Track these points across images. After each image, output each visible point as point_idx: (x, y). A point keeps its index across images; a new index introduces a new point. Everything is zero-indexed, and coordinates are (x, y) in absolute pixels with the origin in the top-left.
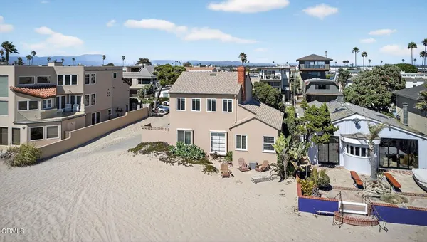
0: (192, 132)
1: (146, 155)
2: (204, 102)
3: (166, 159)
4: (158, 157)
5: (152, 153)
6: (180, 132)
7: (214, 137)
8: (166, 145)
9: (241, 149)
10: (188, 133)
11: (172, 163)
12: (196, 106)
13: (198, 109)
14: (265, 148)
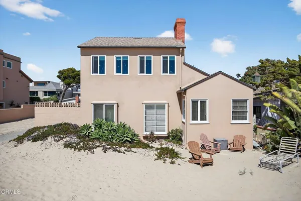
0: (115, 106)
1: (40, 142)
2: (134, 62)
3: (77, 144)
4: (62, 142)
5: (49, 138)
6: (97, 107)
7: (148, 111)
8: (75, 127)
9: (199, 121)
10: (110, 107)
11: (90, 149)
12: (122, 67)
13: (125, 71)
14: (234, 118)
